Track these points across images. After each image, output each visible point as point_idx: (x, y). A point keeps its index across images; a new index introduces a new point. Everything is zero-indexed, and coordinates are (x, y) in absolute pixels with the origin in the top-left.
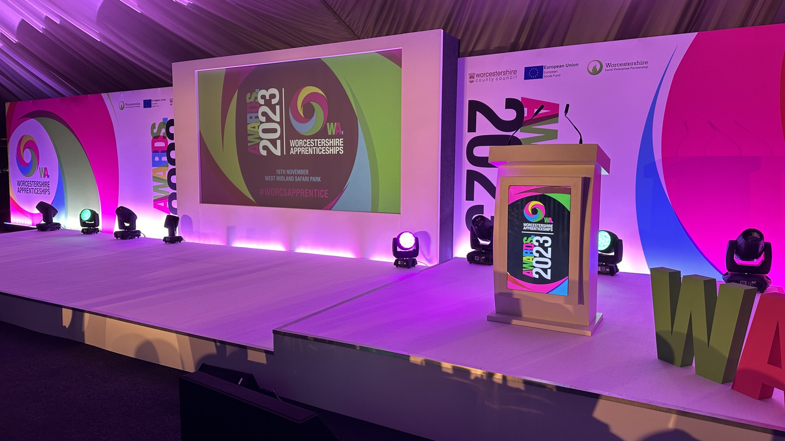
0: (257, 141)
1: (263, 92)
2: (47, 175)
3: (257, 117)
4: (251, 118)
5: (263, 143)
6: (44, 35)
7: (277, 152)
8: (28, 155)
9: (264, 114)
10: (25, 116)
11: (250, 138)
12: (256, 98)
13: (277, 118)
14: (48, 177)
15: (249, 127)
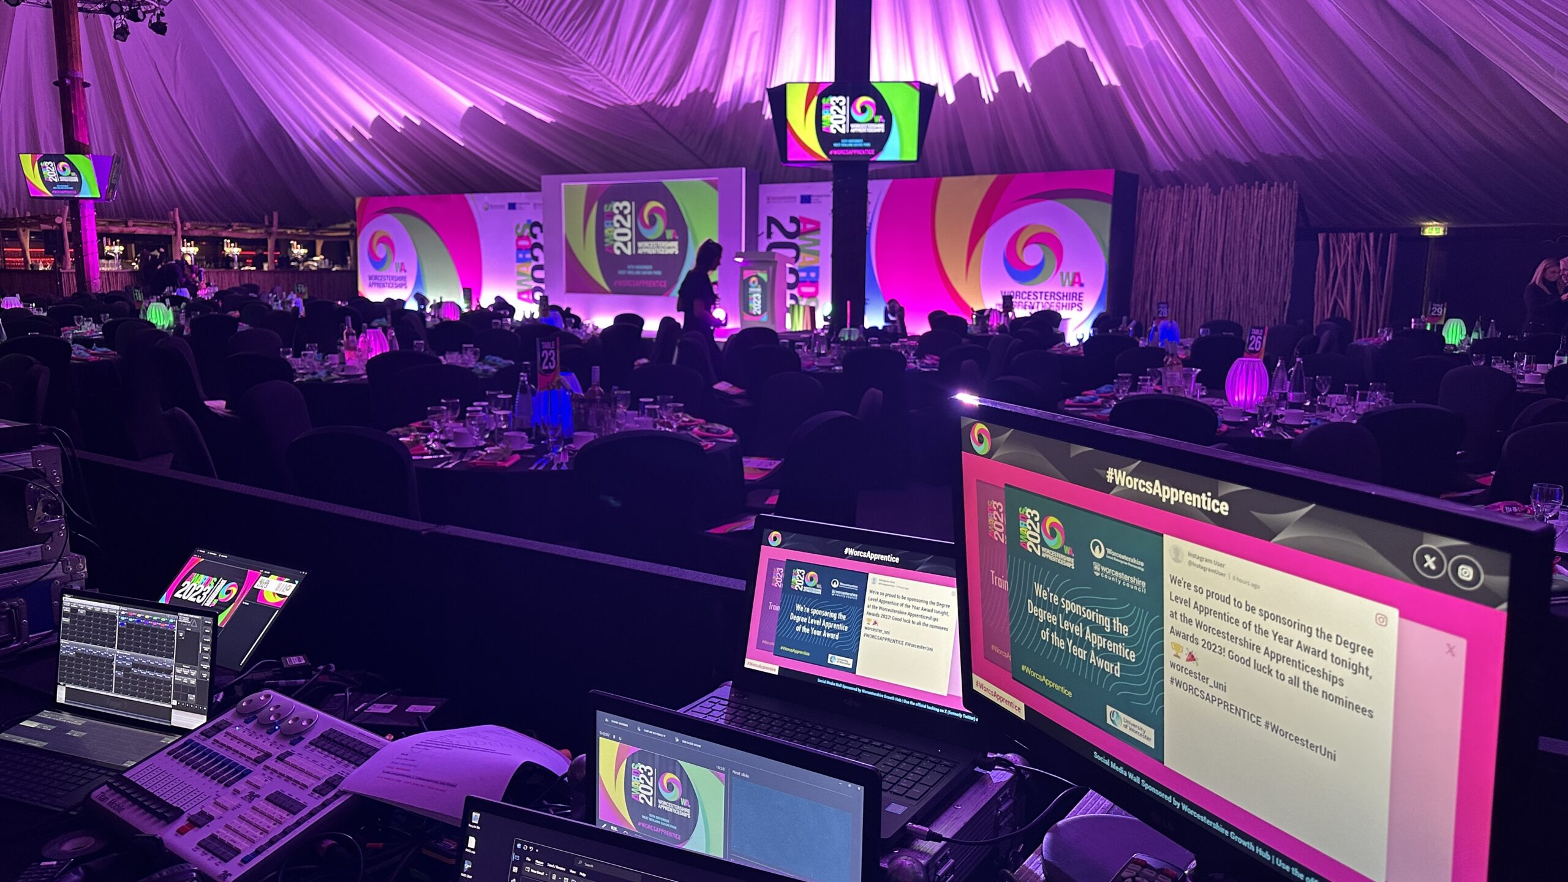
0: (612, 243)
1: (617, 204)
2: (403, 270)
3: (612, 224)
4: (608, 224)
5: (617, 245)
6: (403, 136)
7: (628, 252)
8: (381, 251)
9: (618, 221)
10: (378, 212)
11: (607, 240)
12: (612, 209)
13: (628, 225)
14: (405, 271)
15: (606, 231)
